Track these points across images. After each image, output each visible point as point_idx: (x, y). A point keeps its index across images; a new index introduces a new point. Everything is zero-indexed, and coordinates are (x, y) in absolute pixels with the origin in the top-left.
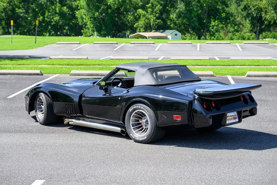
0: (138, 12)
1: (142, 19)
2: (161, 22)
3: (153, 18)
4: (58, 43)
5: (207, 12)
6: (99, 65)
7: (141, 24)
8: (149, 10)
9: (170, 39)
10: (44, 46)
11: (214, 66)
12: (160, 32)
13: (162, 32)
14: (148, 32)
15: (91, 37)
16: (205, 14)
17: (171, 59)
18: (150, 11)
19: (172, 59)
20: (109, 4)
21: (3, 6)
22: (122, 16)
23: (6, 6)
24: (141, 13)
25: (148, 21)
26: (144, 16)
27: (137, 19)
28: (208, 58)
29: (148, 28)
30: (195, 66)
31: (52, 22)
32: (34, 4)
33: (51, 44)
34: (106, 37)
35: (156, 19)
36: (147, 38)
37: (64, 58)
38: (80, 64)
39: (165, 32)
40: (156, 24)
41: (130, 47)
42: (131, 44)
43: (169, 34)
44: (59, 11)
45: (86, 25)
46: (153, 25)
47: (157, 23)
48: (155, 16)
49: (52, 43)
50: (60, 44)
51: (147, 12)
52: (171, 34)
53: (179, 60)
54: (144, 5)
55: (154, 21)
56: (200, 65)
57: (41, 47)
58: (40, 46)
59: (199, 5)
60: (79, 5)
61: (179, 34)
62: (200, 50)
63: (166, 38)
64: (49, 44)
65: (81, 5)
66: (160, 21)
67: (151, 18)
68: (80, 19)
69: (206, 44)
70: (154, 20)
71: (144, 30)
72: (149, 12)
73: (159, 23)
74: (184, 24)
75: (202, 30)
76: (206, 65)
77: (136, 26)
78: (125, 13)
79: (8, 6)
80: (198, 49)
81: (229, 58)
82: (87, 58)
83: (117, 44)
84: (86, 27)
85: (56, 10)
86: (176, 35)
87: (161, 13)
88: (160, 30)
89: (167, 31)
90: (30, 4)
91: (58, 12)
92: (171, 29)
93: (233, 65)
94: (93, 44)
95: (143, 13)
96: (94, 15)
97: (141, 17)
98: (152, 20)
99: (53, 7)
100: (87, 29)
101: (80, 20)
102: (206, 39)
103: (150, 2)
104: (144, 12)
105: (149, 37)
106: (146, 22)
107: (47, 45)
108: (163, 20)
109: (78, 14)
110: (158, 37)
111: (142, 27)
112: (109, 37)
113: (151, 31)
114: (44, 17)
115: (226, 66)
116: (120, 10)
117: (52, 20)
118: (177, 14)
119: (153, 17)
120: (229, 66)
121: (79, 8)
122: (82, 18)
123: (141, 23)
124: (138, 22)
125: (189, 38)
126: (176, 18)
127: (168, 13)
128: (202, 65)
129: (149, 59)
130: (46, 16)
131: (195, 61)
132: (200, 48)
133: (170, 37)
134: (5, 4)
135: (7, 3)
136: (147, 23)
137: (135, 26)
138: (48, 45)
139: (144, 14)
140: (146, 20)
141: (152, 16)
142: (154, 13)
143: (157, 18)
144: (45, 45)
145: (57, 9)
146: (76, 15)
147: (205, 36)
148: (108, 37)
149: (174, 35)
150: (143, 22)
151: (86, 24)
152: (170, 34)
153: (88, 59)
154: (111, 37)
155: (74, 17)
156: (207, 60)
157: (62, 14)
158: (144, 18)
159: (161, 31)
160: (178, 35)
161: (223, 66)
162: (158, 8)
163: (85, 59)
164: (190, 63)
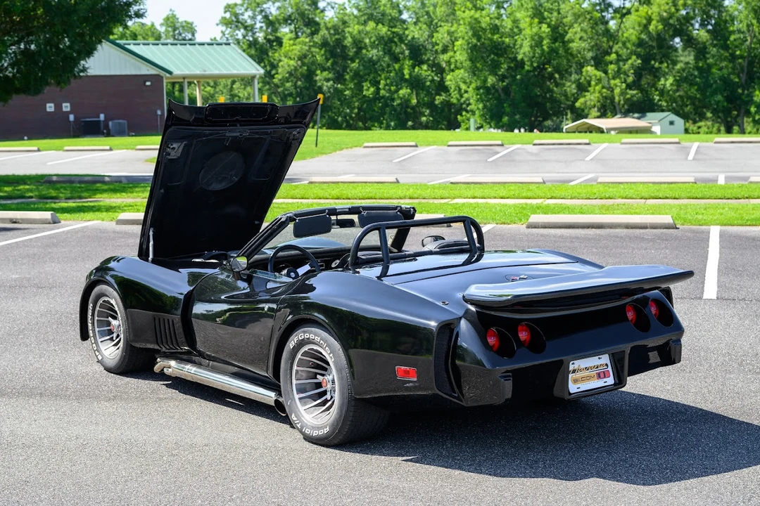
0: (584, 74)
1: (594, 89)
2: (637, 94)
3: (620, 86)
4: (366, 144)
5: (746, 69)
6: (410, 198)
7: (591, 100)
8: (612, 68)
9: (659, 133)
10: (334, 153)
11: (696, 198)
12: (634, 118)
13: (639, 118)
14: (608, 118)
15: (482, 130)
16: (741, 75)
17: (599, 180)
18: (614, 70)
19: (601, 183)
20: (520, 57)
21: (289, 66)
22: (551, 83)
23: (293, 66)
24: (591, 75)
25: (609, 92)
26: (599, 81)
27: (582, 88)
28: (692, 180)
29: (607, 109)
30: (648, 200)
31: (393, 100)
32: (357, 61)
33: (351, 148)
34: (513, 131)
35: (626, 89)
36: (605, 131)
37: (342, 182)
38: (366, 196)
39: (646, 118)
40: (627, 100)
41: (528, 152)
42: (534, 145)
43: (654, 121)
44: (410, 75)
45: (469, 104)
46: (620, 101)
47: (628, 96)
48: (625, 82)
49: (355, 145)
50: (372, 147)
51: (606, 72)
52: (659, 121)
53: (617, 185)
54: (600, 56)
55: (623, 93)
56: (660, 198)
57: (326, 154)
58: (322, 153)
59: (727, 55)
60: (452, 60)
61: (679, 122)
62: (694, 159)
63: (646, 131)
64: (347, 148)
65: (456, 61)
66: (635, 92)
67: (616, 86)
68: (454, 91)
69: (716, 143)
70: (621, 90)
71: (599, 114)
72: (610, 71)
73: (632, 96)
74: (692, 99)
75: (736, 113)
76: (677, 196)
77: (581, 104)
78: (557, 76)
79: (298, 67)
80: (691, 157)
81: (746, 179)
82: (396, 181)
83: (502, 145)
84: (468, 108)
85: (403, 74)
86: (672, 123)
87: (639, 73)
88: (634, 113)
89: (649, 115)
90: (349, 62)
91: (407, 77)
92: (663, 111)
93: (747, 198)
94: (446, 148)
95: (596, 76)
96: (485, 81)
97: (593, 83)
98: (617, 91)
99: (397, 66)
100: (470, 113)
101: (456, 92)
102: (743, 132)
103: (614, 50)
104: (599, 74)
105: (609, 130)
106: (604, 95)
107: (342, 149)
108: (642, 90)
109: (451, 80)
110: (632, 129)
111: (594, 106)
112: (522, 130)
113: (614, 114)
114: (378, 89)
115: (728, 199)
116: (547, 69)
117: (396, 96)
118: (674, 76)
119: (619, 84)
120: (736, 199)
121: (452, 66)
122: (460, 90)
123: (591, 98)
124: (585, 96)
125: (707, 130)
126: (672, 85)
127: (656, 74)
128: (667, 198)
129: (544, 182)
130: (381, 86)
131: (656, 187)
132: (697, 152)
133: (657, 129)
134: (292, 62)
135: (296, 59)
136: (606, 98)
137: (578, 104)
138: (344, 150)
139: (598, 77)
140: (604, 90)
141: (617, 81)
142: (622, 76)
143: (629, 87)
144: (335, 151)
145: (406, 72)
146: (447, 83)
147: (741, 125)
148: (520, 131)
149: (668, 123)
150: (597, 95)
151: (468, 102)
152: (657, 121)
153: (398, 182)
154: (525, 131)
155: (442, 87)
156: (689, 183)
157: (416, 84)
158: (600, 85)
159: (636, 115)
160: (676, 123)
161: (720, 199)
162: (632, 64)
163: (391, 183)
164: (638, 191)
